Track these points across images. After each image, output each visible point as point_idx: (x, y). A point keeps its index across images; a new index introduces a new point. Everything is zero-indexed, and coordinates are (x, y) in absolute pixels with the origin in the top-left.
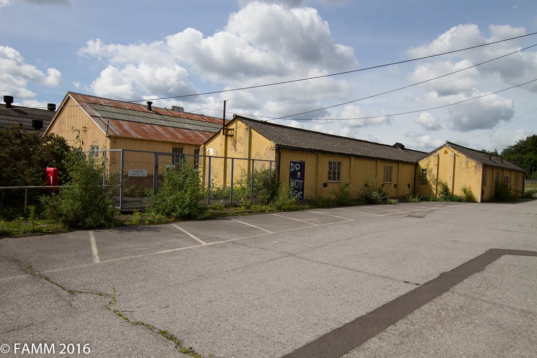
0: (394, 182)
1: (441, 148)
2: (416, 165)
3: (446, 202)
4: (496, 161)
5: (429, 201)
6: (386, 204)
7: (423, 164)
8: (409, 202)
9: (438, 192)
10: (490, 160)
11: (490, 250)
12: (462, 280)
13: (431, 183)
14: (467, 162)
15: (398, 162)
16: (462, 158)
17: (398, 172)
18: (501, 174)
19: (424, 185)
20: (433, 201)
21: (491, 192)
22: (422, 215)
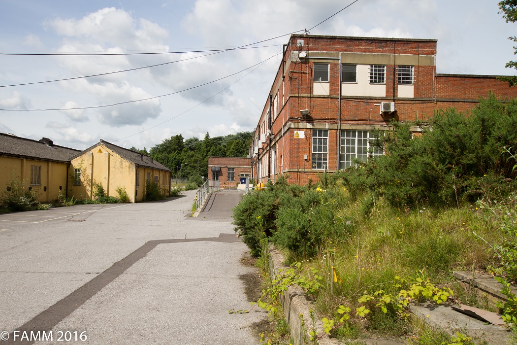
0: (44, 184)
1: (95, 146)
2: (69, 164)
3: (102, 205)
4: (147, 161)
5: (84, 204)
6: (37, 209)
7: (75, 163)
8: (62, 206)
9: (93, 194)
10: (142, 160)
11: (149, 242)
12: (131, 265)
13: (85, 184)
14: (121, 162)
15: (47, 161)
16: (116, 157)
17: (48, 172)
18: (151, 174)
19: (78, 187)
20: (88, 204)
21: (143, 192)
22: (83, 218)
